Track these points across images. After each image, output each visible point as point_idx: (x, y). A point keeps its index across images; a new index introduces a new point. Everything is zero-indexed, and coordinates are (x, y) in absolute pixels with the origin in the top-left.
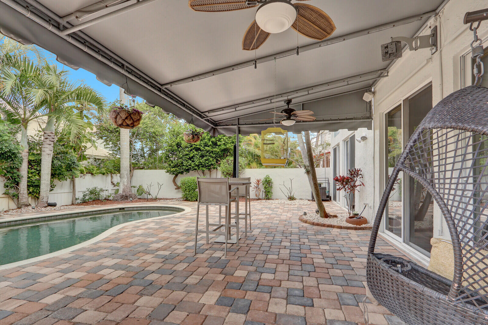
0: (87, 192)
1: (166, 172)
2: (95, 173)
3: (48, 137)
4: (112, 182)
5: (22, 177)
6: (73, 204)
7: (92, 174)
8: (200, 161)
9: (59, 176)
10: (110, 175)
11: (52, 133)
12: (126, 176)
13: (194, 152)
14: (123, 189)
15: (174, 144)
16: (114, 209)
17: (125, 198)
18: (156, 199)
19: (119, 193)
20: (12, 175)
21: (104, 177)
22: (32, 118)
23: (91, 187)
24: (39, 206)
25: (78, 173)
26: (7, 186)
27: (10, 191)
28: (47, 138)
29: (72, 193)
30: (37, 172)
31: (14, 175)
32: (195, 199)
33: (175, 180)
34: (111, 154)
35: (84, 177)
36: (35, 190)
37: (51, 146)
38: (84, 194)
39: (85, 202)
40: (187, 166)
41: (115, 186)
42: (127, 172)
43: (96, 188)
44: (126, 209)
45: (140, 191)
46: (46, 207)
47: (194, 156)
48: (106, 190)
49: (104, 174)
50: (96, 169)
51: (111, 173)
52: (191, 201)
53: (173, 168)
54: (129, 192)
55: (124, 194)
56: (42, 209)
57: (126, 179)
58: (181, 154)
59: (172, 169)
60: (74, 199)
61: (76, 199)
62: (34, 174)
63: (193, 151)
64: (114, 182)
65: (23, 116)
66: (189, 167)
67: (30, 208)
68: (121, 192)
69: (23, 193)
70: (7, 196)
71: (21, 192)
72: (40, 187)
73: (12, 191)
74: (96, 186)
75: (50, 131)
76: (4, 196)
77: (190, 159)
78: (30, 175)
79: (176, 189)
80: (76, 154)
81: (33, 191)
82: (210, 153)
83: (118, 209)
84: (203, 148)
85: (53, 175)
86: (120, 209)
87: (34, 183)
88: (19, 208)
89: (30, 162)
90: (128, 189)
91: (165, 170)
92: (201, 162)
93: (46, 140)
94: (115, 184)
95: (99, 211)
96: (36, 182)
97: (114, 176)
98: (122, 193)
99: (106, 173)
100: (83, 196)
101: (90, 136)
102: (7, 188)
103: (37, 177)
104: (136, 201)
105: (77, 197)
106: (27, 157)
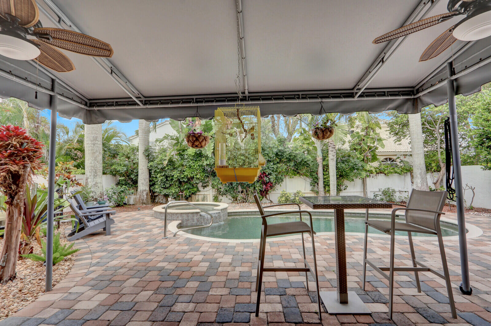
2: (388, 173)
3: (331, 145)
4: (412, 183)
5: (320, 178)
10: (409, 174)
11: (333, 141)
12: (419, 176)
21: (403, 177)
26: (312, 185)
37: (333, 152)
38: (374, 194)
43: (389, 189)
48: (406, 192)
51: (411, 172)
57: (420, 180)
71: (320, 190)
73: (316, 189)
80: (363, 156)
95: (378, 214)
100: (374, 196)
102: (312, 187)
106: (321, 163)
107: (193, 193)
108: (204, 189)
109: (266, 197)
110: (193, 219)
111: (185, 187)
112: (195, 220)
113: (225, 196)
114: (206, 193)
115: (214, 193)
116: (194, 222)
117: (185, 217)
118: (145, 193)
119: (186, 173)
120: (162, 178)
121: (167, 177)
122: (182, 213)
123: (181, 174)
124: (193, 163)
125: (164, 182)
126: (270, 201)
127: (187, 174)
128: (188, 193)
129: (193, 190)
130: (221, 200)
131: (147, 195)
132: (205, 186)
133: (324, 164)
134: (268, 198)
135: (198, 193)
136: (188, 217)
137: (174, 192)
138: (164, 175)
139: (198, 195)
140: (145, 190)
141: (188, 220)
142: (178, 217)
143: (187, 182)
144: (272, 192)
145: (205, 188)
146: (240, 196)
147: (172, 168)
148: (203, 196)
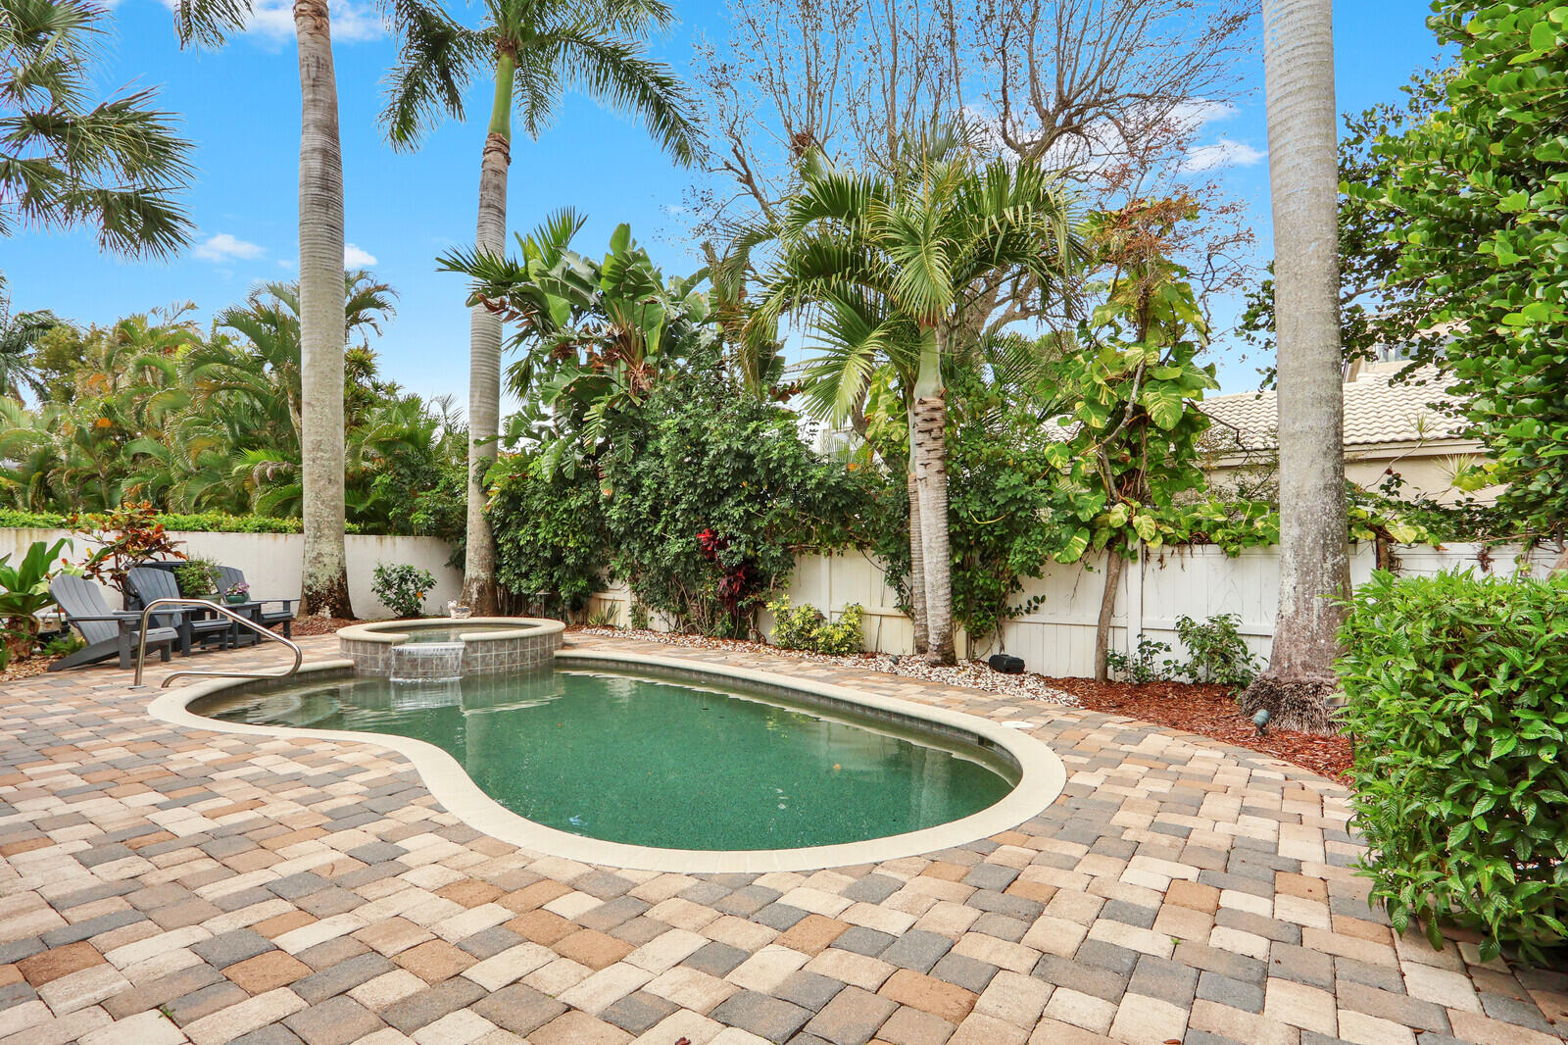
7: (1222, 547)
60: (1100, 658)
90: (1293, 643)
110: (375, 660)
112: (381, 664)
116: (377, 667)
118: (475, 587)
126: (758, 633)
131: (481, 591)
140: (477, 579)
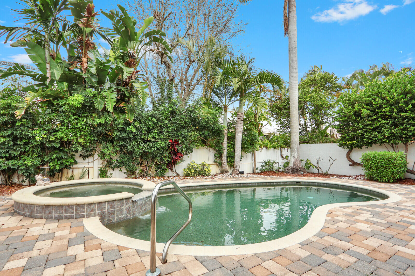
0: (264, 164)
1: (339, 146)
2: (269, 147)
3: (240, 117)
4: (281, 155)
5: (224, 149)
6: (254, 173)
7: (267, 148)
8: (391, 132)
9: (245, 149)
10: (280, 149)
11: (242, 114)
12: (296, 150)
13: (379, 121)
14: (294, 162)
15: (352, 113)
16: (291, 182)
17: (296, 171)
18: (326, 175)
19: (290, 166)
20: (219, 148)
21: (276, 150)
22: (229, 104)
23: (266, 159)
24: (234, 173)
25: (258, 146)
26: (216, 156)
27: (217, 160)
28: (239, 119)
29: (253, 164)
30: (233, 146)
31: (220, 148)
32: (387, 180)
33: (349, 155)
34: (279, 130)
35: (261, 150)
36: (231, 160)
37: (241, 125)
38: (262, 165)
39: (262, 172)
40: (371, 139)
41: (283, 159)
42: (297, 146)
43: (270, 160)
44: (302, 183)
45: (308, 165)
46: (238, 174)
47: (381, 126)
48: (277, 163)
49: (275, 148)
50: (269, 143)
51: (281, 147)
52: (380, 182)
53: (348, 141)
54: (299, 165)
55: (295, 167)
56: (236, 175)
57: (296, 153)
58: (360, 124)
59: (348, 143)
60: (255, 169)
61: (257, 169)
62: (230, 147)
63: (380, 119)
64: (283, 155)
65: (224, 104)
66: (374, 139)
67: (228, 174)
68: (291, 164)
69: (225, 162)
70: (216, 164)
71: (223, 161)
72: (234, 158)
73: (218, 160)
74: (270, 158)
75: (241, 112)
76: (214, 163)
77: (374, 129)
78: (228, 148)
79: (350, 165)
80: (257, 131)
81: (230, 161)
82: (410, 120)
83: (295, 182)
84: (396, 115)
85: (243, 148)
86: (297, 182)
87: (231, 154)
88: (222, 173)
89: (228, 138)
90: (298, 162)
91: (338, 144)
92: (393, 133)
93: (238, 120)
94: (284, 157)
96: (232, 153)
97: (282, 149)
98: (292, 166)
99: (277, 148)
100: (261, 167)
101: (266, 114)
102: (216, 158)
103: (232, 150)
104: (307, 176)
105: (257, 167)
106: (227, 134)
107: (66, 167)
108: (84, 160)
109: (172, 170)
110: (121, 211)
111: (55, 156)
112: (125, 212)
113: (117, 170)
114: (87, 165)
115: (101, 166)
116: (122, 215)
117: (107, 208)
119: (59, 135)
120: (4, 140)
121: (15, 139)
122: (100, 203)
123: (49, 135)
124: (76, 119)
125: (7, 148)
126: (177, 173)
127: (62, 135)
128: (57, 166)
129: (68, 162)
130: (111, 174)
132: (87, 156)
133: (229, 135)
134: (174, 170)
135: (74, 166)
136: (112, 207)
137: (30, 164)
138: (9, 136)
139: (73, 168)
141: (113, 213)
142: (92, 210)
143: (59, 149)
144: (180, 164)
145: (87, 159)
146: (139, 169)
147: (30, 124)
148: (81, 170)
